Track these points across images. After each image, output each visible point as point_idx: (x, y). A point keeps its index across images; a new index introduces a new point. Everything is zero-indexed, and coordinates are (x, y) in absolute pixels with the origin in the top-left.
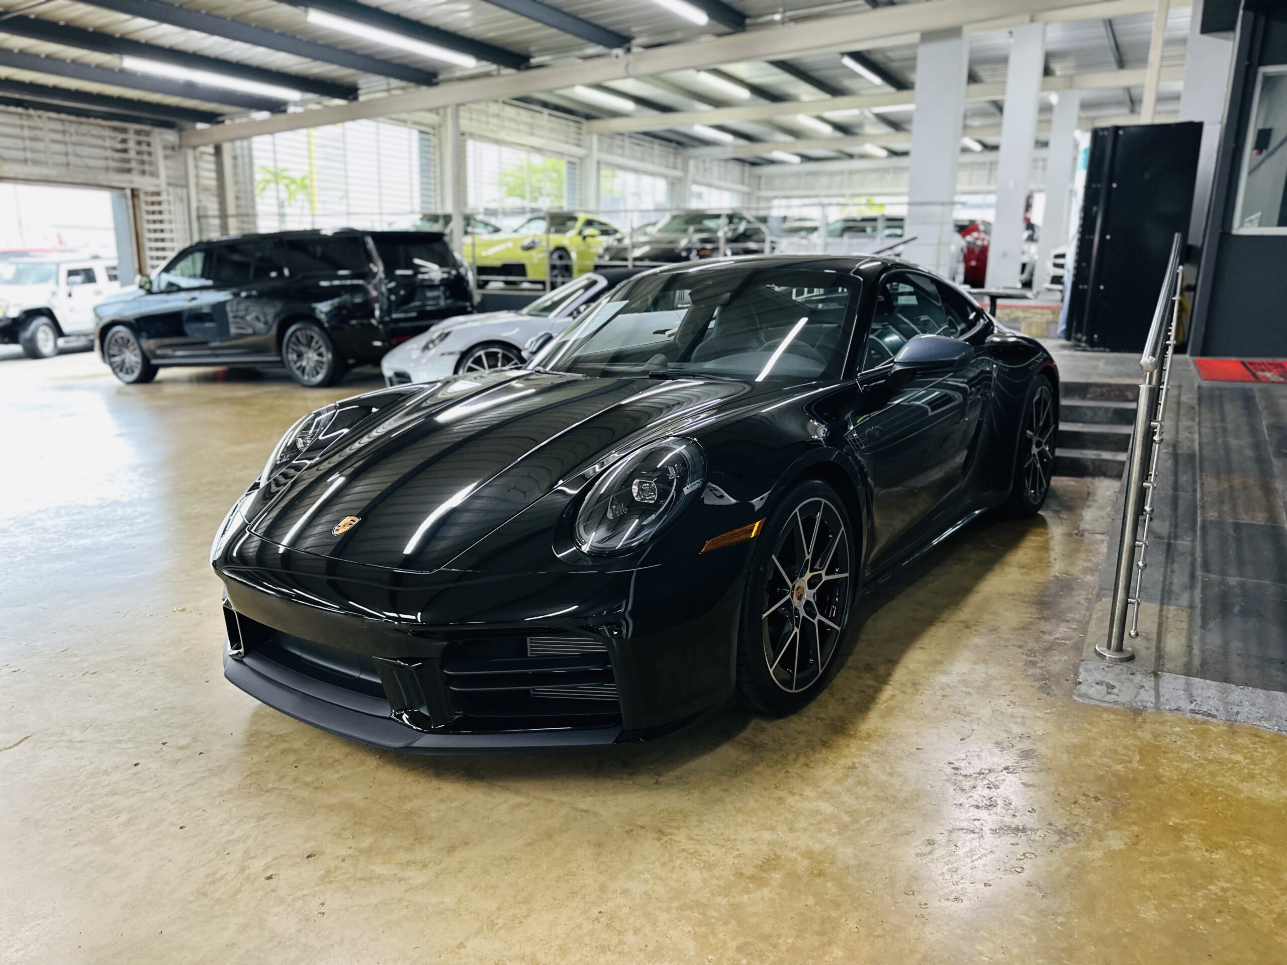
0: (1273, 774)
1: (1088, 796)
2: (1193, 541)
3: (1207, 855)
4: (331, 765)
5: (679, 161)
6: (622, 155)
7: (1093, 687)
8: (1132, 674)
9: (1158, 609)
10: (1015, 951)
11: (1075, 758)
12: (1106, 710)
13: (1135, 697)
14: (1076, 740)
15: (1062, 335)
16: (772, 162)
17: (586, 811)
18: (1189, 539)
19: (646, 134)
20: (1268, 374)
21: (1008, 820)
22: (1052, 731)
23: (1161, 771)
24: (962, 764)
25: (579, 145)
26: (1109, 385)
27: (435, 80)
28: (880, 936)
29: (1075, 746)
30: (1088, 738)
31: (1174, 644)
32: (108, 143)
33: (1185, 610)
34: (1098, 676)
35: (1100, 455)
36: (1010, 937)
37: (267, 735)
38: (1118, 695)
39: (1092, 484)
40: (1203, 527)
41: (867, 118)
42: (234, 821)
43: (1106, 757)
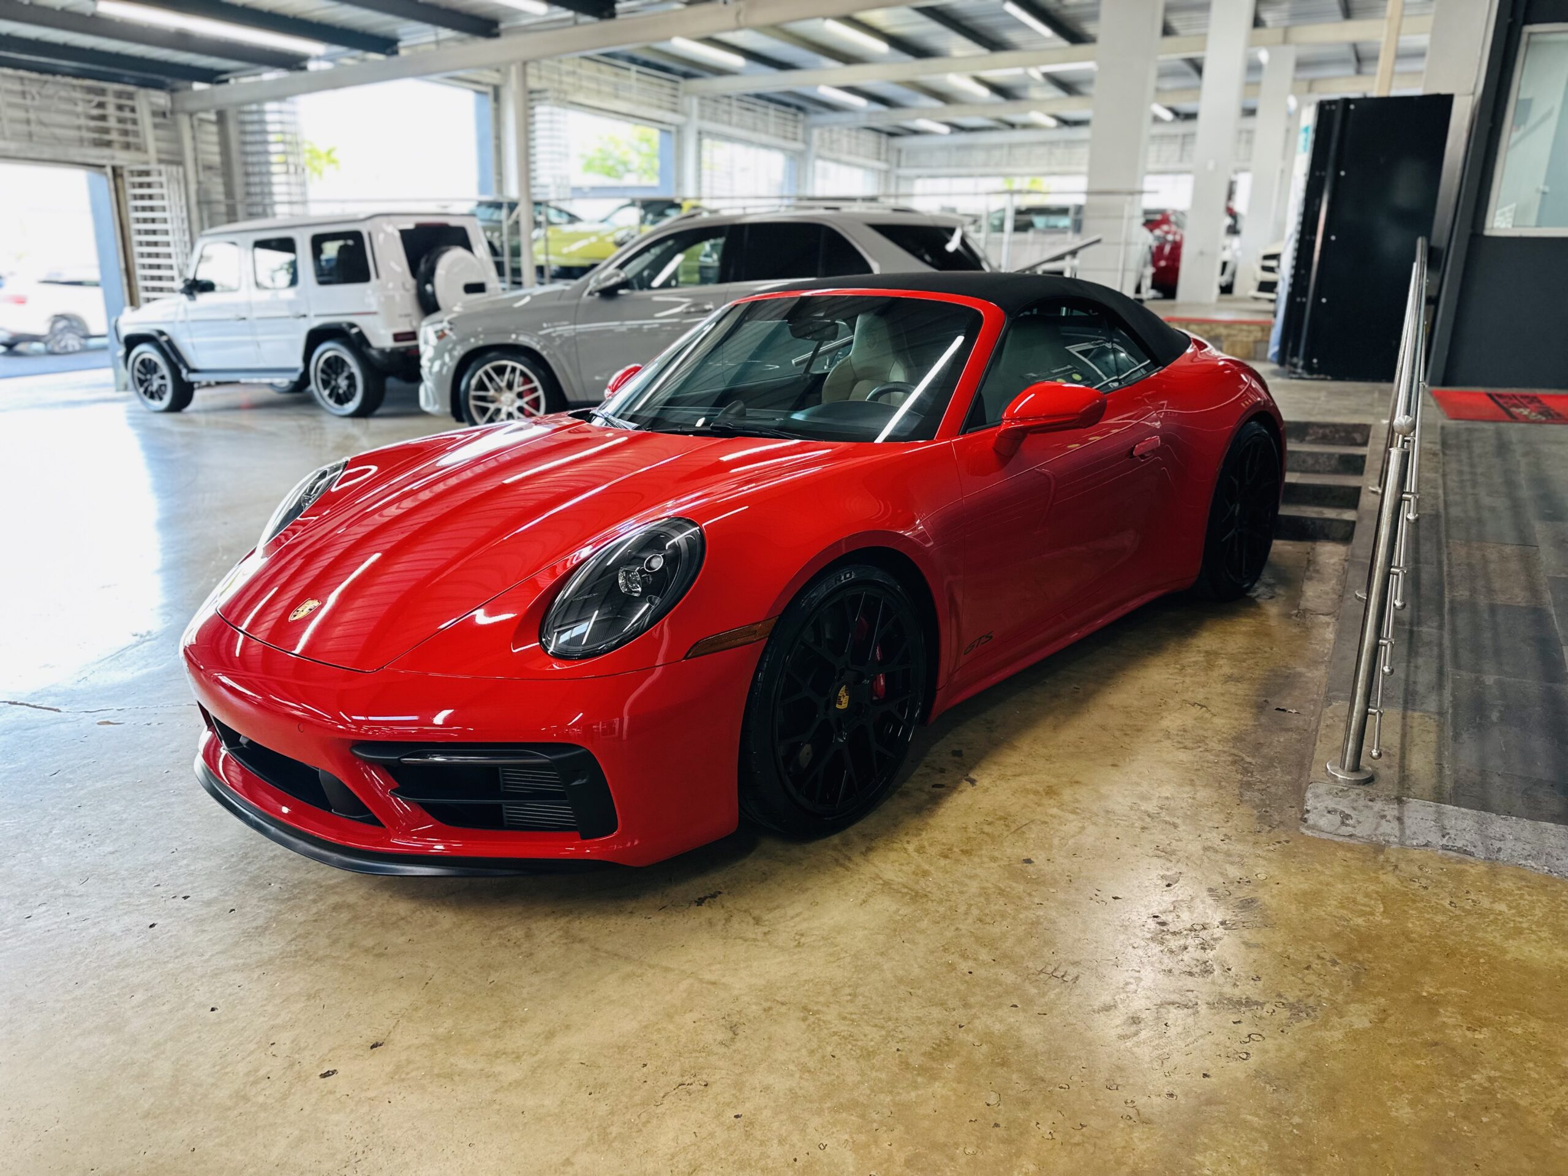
0: (1544, 929)
1: (1323, 959)
2: (1441, 627)
3: (1469, 1034)
4: (395, 925)
5: (800, 132)
6: (730, 124)
7: (1324, 816)
8: (1371, 800)
9: (1400, 717)
10: (1243, 1162)
11: (1306, 910)
12: (1340, 845)
13: (1376, 829)
14: (1305, 886)
15: (1275, 359)
16: (916, 132)
17: (714, 983)
18: (1435, 624)
19: (759, 96)
20: (1525, 412)
21: (1228, 990)
22: (1276, 873)
23: (1410, 925)
24: (1168, 918)
25: (674, 111)
26: (1334, 425)
27: (495, 31)
28: (1078, 1144)
29: (1305, 894)
30: (1321, 883)
31: (1420, 762)
32: (80, 108)
33: (1433, 717)
34: (1331, 805)
35: (1321, 512)
36: (1236, 1144)
37: (314, 886)
38: (1354, 827)
39: (1313, 549)
40: (1453, 611)
41: (1033, 79)
42: (278, 1001)
43: (1343, 907)
